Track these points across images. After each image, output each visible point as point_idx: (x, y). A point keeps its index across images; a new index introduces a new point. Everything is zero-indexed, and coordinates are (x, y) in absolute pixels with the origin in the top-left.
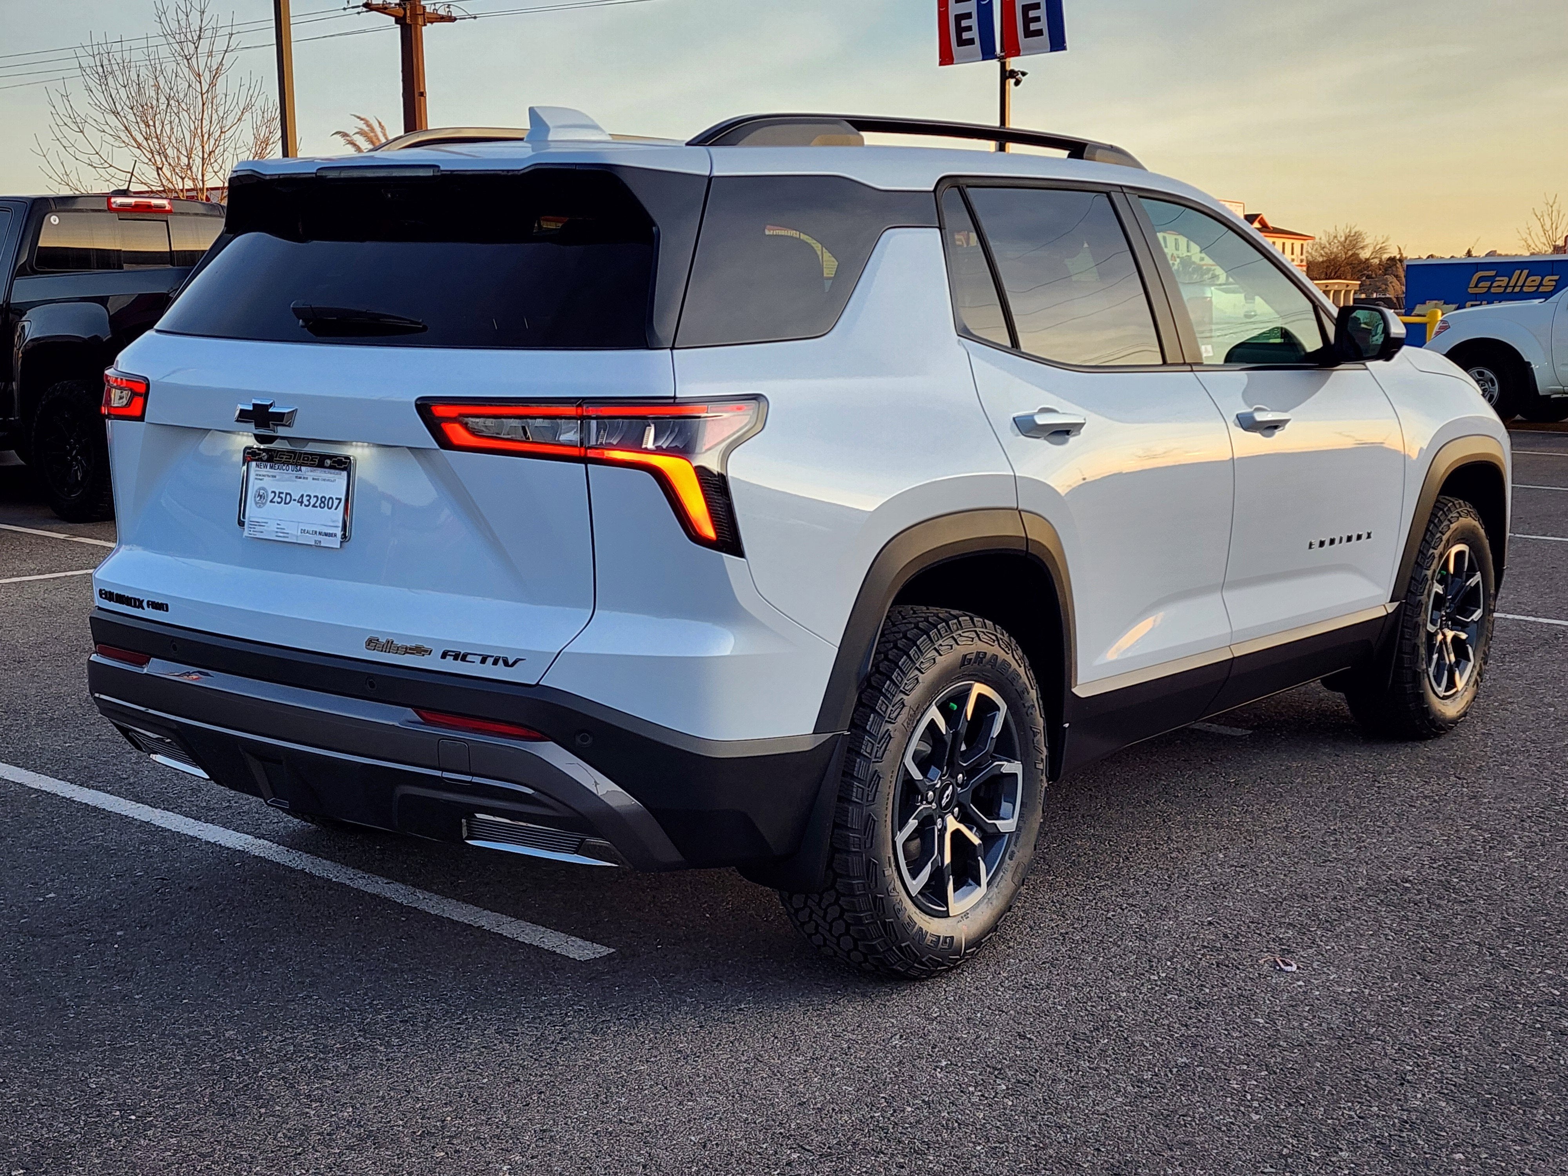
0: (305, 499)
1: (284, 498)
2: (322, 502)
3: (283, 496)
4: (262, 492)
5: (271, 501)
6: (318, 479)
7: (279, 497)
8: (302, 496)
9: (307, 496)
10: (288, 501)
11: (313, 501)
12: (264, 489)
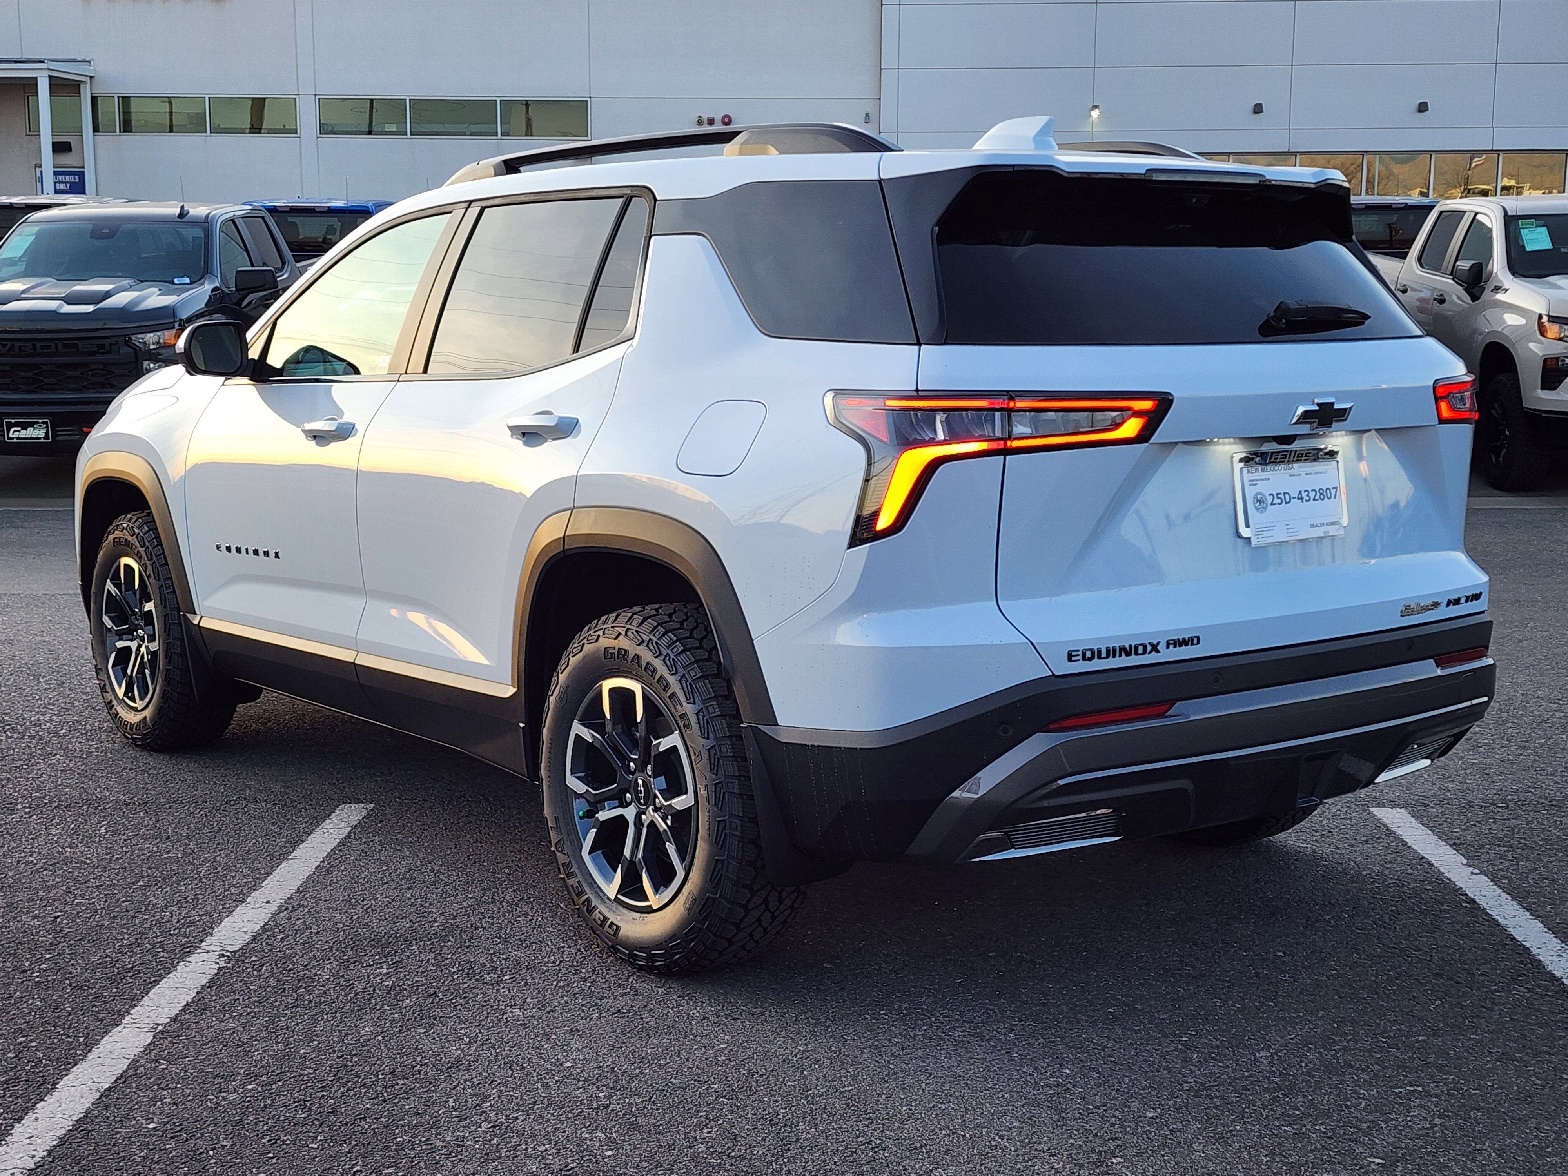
0: (1304, 495)
1: (1283, 498)
2: (1321, 494)
3: (1282, 496)
4: (1259, 497)
5: (1272, 504)
6: (1310, 474)
7: (1278, 498)
8: (1300, 493)
9: (1305, 491)
10: (1288, 500)
11: (1312, 494)
12: (1260, 493)
